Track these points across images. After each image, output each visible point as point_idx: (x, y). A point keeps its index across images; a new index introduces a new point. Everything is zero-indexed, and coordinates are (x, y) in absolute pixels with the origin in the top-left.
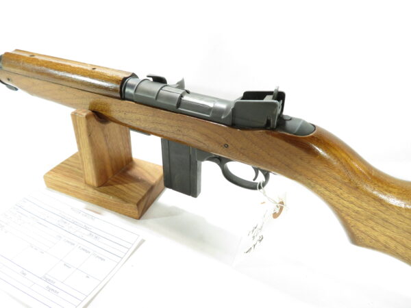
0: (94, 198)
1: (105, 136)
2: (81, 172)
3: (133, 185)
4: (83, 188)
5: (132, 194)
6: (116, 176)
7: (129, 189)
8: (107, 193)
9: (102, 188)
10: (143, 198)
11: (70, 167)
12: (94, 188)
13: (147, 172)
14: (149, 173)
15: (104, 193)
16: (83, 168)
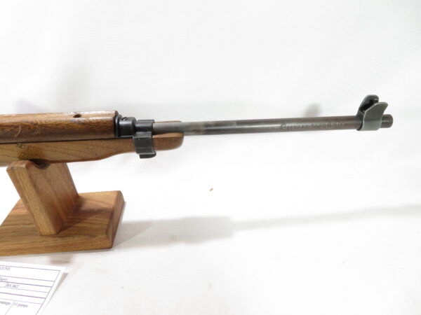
0: (56, 246)
1: (48, 181)
2: (34, 226)
3: (92, 219)
4: (40, 240)
5: (95, 227)
6: (70, 217)
7: (91, 223)
8: (70, 235)
9: (61, 233)
10: (109, 226)
11: (13, 227)
12: (52, 236)
13: (99, 201)
14: (102, 202)
15: (67, 237)
16: (35, 221)
